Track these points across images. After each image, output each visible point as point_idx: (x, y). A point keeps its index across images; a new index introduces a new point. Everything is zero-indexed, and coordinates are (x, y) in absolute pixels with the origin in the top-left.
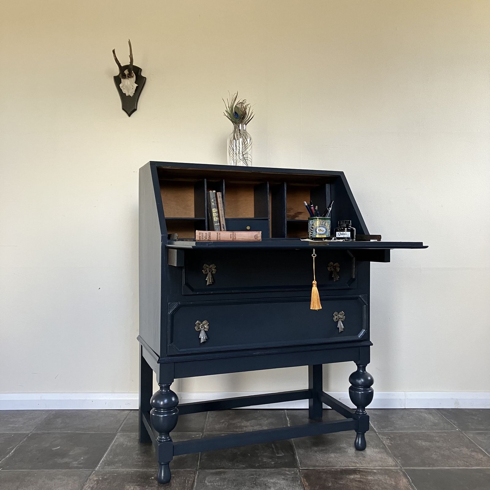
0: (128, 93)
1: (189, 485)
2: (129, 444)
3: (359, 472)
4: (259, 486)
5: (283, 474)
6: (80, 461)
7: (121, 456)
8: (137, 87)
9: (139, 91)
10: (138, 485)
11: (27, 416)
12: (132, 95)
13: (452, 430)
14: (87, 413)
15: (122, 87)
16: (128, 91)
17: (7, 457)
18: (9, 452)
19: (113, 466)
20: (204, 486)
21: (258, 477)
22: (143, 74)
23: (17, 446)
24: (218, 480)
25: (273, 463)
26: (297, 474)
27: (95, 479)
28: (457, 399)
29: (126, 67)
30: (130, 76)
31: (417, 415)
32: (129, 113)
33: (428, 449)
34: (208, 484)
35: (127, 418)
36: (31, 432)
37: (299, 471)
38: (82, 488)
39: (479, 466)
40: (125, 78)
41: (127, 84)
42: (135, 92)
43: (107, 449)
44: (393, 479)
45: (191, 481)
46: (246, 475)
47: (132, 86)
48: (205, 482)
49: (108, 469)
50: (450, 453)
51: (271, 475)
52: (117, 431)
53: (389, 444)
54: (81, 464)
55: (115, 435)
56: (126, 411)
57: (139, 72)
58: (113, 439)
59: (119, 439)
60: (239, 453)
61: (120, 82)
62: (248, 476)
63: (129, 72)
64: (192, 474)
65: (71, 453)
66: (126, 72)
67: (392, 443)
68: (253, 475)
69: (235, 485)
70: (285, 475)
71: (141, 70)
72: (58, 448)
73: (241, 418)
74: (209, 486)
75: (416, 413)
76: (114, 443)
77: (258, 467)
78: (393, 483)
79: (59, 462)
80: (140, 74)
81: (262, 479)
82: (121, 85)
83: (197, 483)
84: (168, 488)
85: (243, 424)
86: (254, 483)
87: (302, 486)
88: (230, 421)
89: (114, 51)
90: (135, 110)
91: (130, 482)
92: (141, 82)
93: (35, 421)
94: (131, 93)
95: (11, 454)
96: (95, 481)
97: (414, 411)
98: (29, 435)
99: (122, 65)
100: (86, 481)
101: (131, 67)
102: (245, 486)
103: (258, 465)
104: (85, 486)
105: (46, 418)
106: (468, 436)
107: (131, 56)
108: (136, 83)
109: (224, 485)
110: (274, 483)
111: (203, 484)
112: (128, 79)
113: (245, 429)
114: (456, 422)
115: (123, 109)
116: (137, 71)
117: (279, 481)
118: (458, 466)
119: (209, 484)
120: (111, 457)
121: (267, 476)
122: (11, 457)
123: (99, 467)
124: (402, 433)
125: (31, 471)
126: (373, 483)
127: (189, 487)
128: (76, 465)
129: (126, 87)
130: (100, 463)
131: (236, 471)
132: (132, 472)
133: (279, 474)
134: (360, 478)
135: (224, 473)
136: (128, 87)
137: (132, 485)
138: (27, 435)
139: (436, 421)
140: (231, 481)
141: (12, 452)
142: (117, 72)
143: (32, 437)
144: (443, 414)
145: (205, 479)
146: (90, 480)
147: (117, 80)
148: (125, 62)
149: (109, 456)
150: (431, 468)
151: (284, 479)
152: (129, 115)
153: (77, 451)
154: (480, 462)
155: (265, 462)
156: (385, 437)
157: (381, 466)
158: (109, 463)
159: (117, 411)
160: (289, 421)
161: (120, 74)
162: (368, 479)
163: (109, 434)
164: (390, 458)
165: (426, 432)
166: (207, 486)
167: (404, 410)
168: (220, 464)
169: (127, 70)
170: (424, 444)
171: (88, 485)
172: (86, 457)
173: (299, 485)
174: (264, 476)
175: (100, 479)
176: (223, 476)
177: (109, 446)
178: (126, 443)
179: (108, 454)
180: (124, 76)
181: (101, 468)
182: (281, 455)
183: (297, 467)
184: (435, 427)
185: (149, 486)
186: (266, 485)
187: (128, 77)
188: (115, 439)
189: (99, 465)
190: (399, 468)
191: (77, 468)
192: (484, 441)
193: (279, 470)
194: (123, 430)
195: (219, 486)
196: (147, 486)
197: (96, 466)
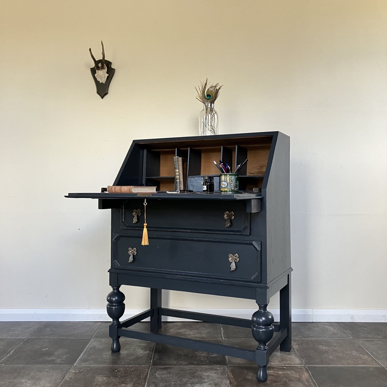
0: (101, 81)
1: (144, 377)
2: (100, 346)
3: (272, 368)
4: (196, 378)
5: (215, 370)
6: (63, 359)
7: (94, 356)
8: (108, 76)
9: (109, 79)
10: (105, 377)
11: (24, 326)
12: (104, 82)
13: (347, 338)
14: (69, 324)
15: (96, 76)
16: (101, 80)
17: (8, 355)
18: (10, 352)
19: (87, 362)
20: (154, 378)
21: (196, 371)
22: (113, 67)
23: (16, 348)
24: (166, 373)
25: (208, 361)
26: (225, 369)
27: (74, 372)
28: (352, 315)
29: (100, 61)
30: (103, 68)
31: (321, 327)
32: (102, 96)
33: (327, 352)
34: (157, 376)
35: (100, 327)
36: (26, 338)
37: (227, 367)
38: (64, 378)
39: (364, 365)
40: (99, 70)
41: (101, 74)
42: (107, 80)
43: (83, 350)
44: (297, 374)
45: (145, 374)
46: (187, 370)
47: (104, 76)
48: (155, 375)
49: (84, 365)
50: (344, 354)
51: (206, 370)
52: (91, 337)
53: (298, 348)
54: (63, 361)
55: (90, 340)
56: (99, 322)
57: (110, 65)
58: (88, 343)
59: (93, 343)
60: (183, 354)
61: (96, 73)
62: (188, 371)
63: (102, 65)
64: (146, 369)
65: (56, 353)
66: (100, 65)
67: (299, 348)
68: (192, 370)
69: (178, 377)
70: (216, 370)
71: (111, 63)
72: (46, 349)
73: (186, 328)
74: (158, 377)
75: (320, 325)
76: (89, 346)
77: (196, 364)
78: (298, 376)
79: (47, 360)
80: (111, 66)
81: (199, 373)
82: (96, 75)
83: (149, 375)
84: (127, 378)
85: (187, 333)
86: (192, 376)
87: (228, 378)
88: (178, 331)
89: (90, 50)
90: (107, 94)
91: (99, 374)
92: (111, 72)
93: (29, 330)
94: (104, 81)
95: (11, 353)
96: (73, 373)
97: (319, 324)
98: (25, 340)
99: (97, 60)
100: (67, 373)
101: (103, 61)
102: (185, 378)
103: (197, 362)
104: (66, 377)
105: (38, 327)
106: (359, 343)
107: (103, 53)
108: (107, 73)
109: (169, 377)
110: (208, 376)
111: (154, 376)
112: (102, 70)
113: (188, 336)
114: (350, 332)
115: (98, 93)
116: (108, 64)
117: (211, 375)
118: (348, 364)
119: (159, 376)
120: (86, 356)
121: (203, 371)
122: (11, 355)
123: (76, 363)
124: (308, 340)
125: (26, 366)
126: (282, 377)
127: (144, 378)
128: (59, 362)
129: (100, 76)
130: (77, 361)
131: (180, 367)
132: (101, 367)
133: (212, 369)
134: (273, 373)
135: (170, 368)
136: (101, 76)
137: (101, 376)
138: (24, 340)
139: (336, 331)
140: (175, 374)
141: (12, 352)
142: (93, 65)
143: (27, 341)
144: (341, 326)
145: (155, 372)
146: (70, 372)
147: (93, 71)
148: (99, 57)
149: (85, 355)
150: (328, 366)
151: (215, 373)
152: (102, 98)
153: (60, 351)
154: (366, 361)
155: (202, 360)
156: (295, 343)
157: (290, 364)
158: (84, 360)
159: (92, 322)
160: (223, 331)
161: (95, 66)
162: (279, 373)
163: (86, 339)
164: (297, 358)
165: (326, 339)
166: (157, 377)
167: (311, 323)
168: (168, 362)
169: (100, 63)
170: (324, 348)
171: (68, 376)
172: (67, 356)
173: (226, 377)
174: (200, 371)
175: (77, 372)
176: (169, 370)
177: (84, 348)
178: (98, 346)
179: (84, 354)
180: (98, 68)
181: (78, 364)
182: (214, 356)
183: (226, 364)
184: (334, 336)
185: (113, 377)
186: (201, 377)
187: (101, 69)
188: (90, 343)
189: (77, 362)
190: (303, 365)
191: (60, 364)
192: (371, 346)
193: (212, 366)
194: (96, 337)
195: (166, 378)
196: (112, 377)
197: (74, 363)
